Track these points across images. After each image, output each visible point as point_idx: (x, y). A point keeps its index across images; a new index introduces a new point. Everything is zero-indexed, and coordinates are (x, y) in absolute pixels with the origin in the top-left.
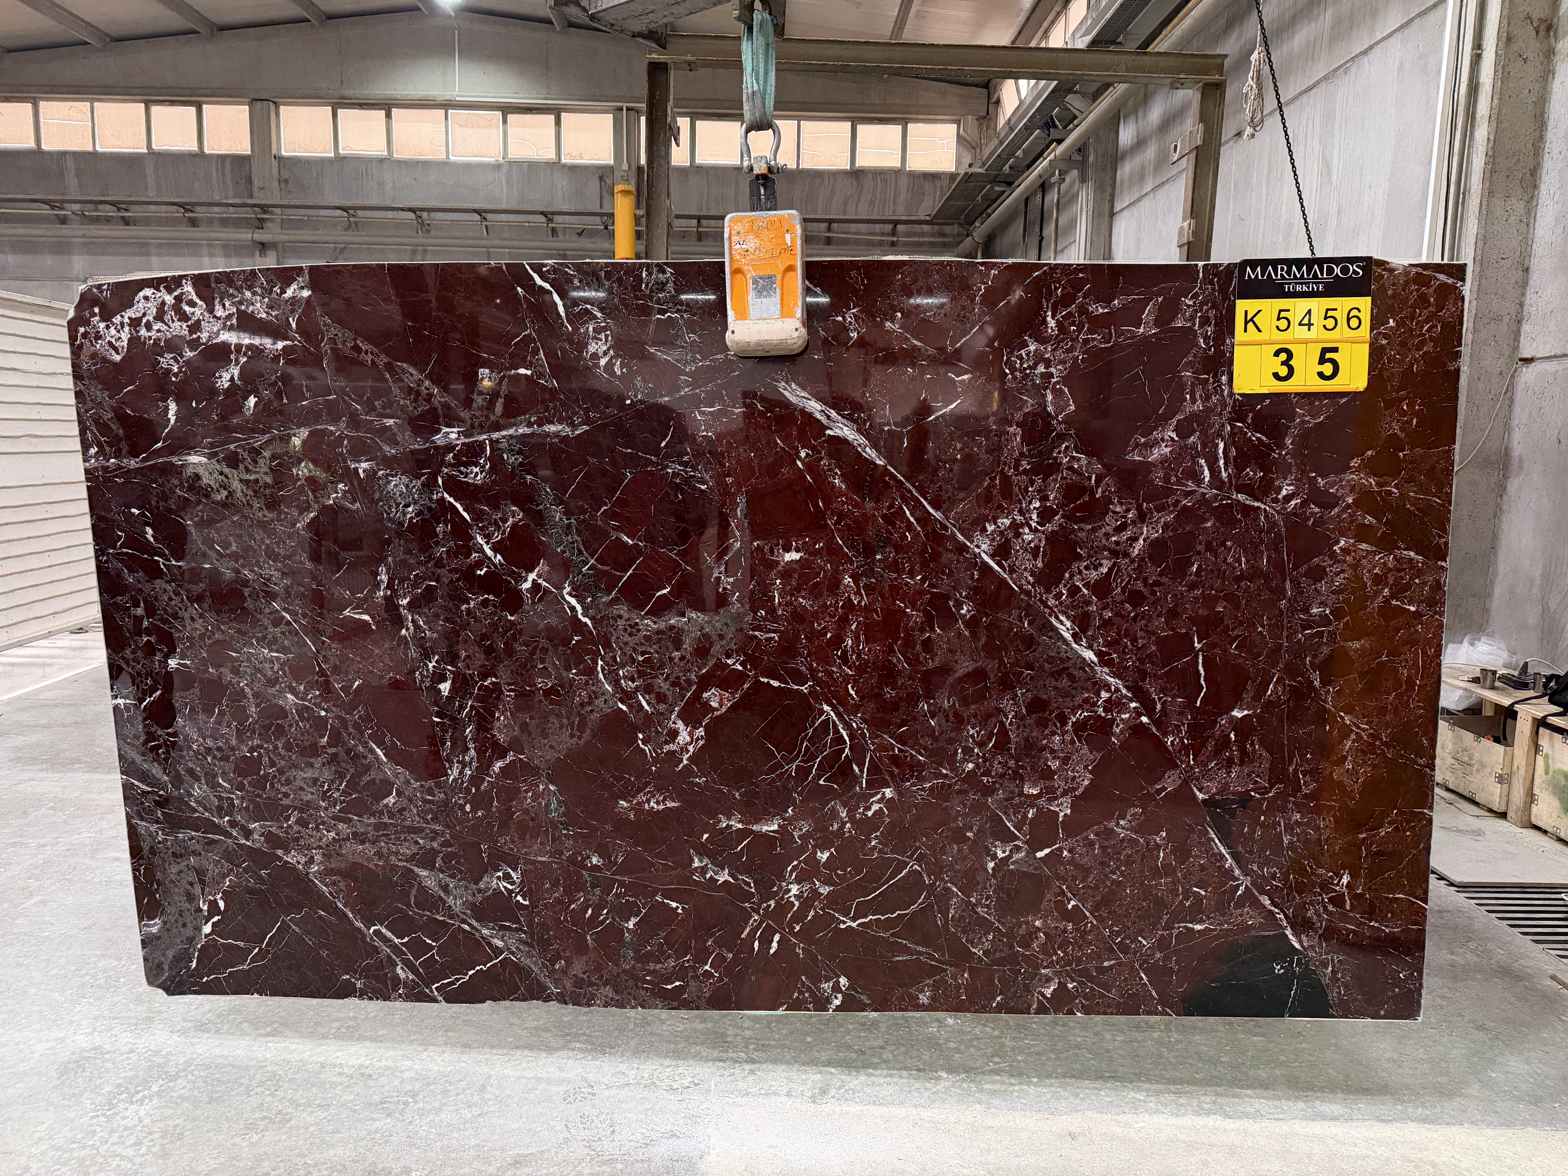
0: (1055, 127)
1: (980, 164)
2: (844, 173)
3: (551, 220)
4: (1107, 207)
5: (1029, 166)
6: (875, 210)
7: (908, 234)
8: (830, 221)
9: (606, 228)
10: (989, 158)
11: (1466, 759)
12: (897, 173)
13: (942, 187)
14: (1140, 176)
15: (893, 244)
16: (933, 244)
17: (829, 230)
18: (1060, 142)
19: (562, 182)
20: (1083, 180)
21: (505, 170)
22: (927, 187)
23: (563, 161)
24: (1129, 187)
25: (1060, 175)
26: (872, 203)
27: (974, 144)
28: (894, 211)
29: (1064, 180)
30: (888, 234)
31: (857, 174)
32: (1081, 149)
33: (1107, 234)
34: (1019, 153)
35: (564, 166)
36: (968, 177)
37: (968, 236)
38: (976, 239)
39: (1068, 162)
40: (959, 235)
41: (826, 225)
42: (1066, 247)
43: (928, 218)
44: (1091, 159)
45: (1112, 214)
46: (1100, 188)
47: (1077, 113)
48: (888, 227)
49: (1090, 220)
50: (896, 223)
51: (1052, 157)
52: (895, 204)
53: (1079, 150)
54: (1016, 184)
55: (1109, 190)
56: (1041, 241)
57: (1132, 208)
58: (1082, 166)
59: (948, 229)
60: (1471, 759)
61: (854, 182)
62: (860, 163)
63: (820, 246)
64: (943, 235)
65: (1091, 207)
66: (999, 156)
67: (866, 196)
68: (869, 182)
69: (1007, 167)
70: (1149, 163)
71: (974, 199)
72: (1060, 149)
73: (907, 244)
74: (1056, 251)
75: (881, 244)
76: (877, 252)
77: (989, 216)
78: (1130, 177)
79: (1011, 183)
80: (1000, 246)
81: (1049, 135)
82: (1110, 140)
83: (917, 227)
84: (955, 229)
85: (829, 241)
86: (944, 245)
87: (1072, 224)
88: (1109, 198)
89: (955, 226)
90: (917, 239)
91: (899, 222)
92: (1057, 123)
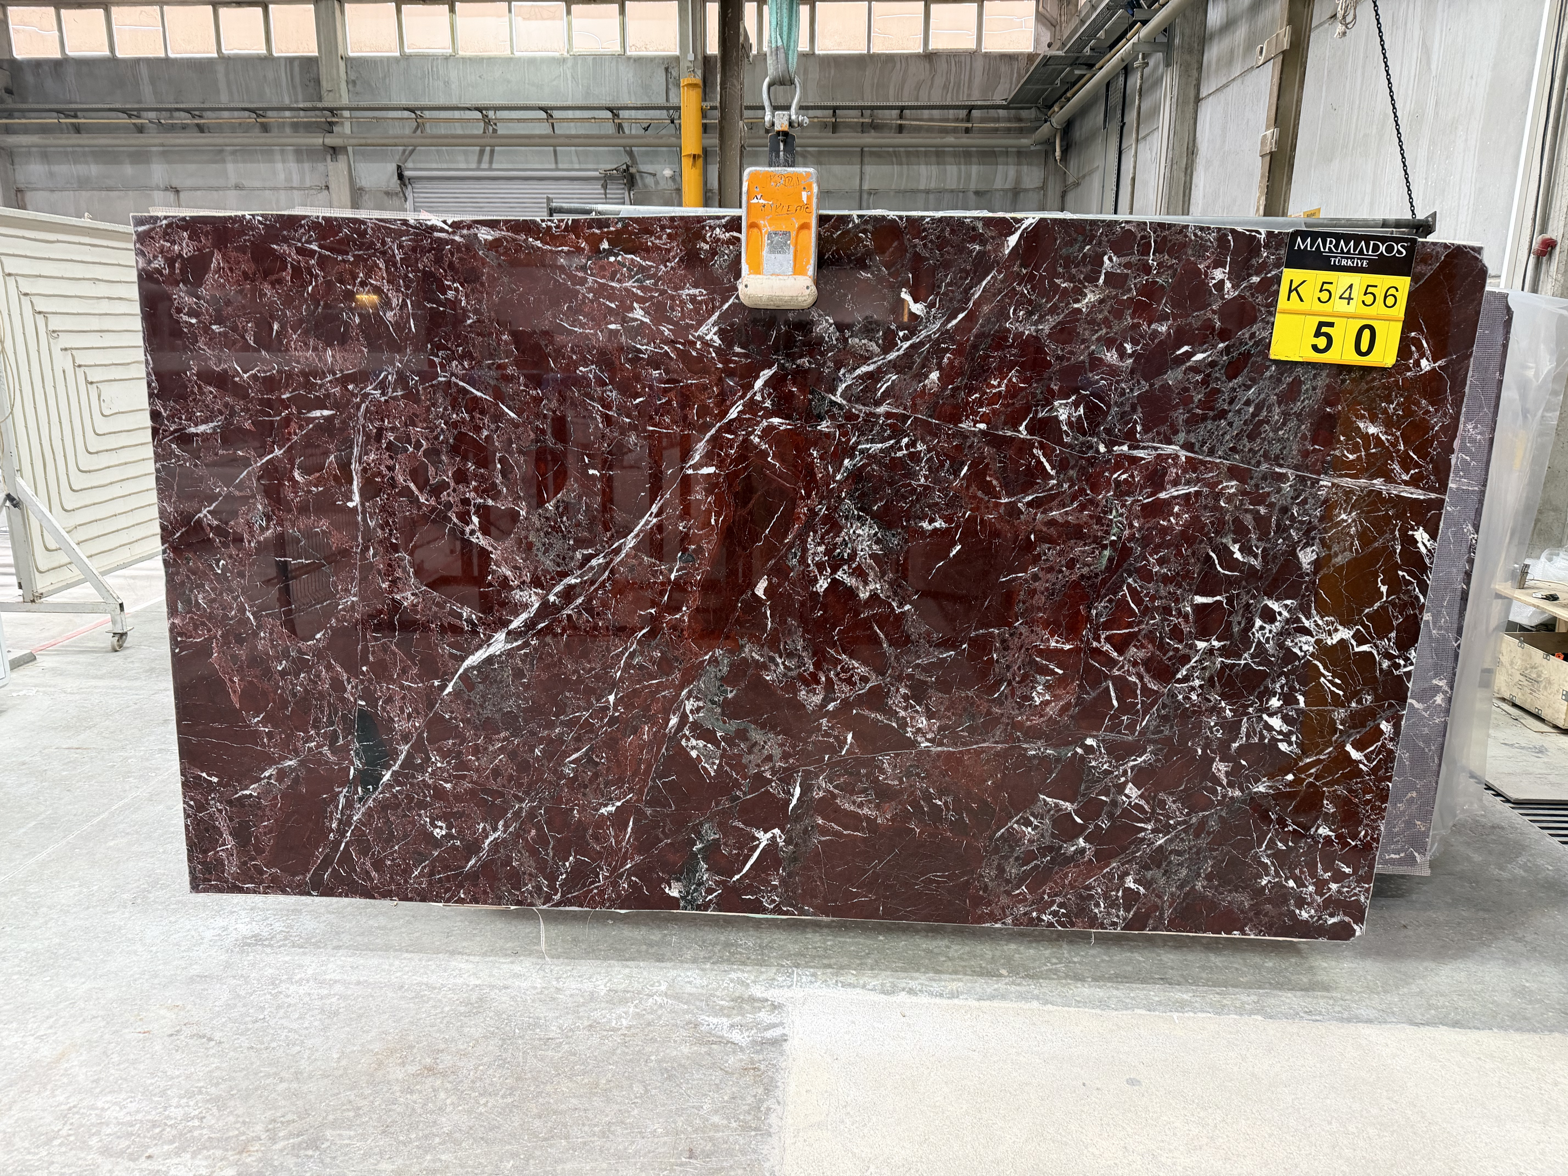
0: (1139, 6)
1: (1059, 44)
2: (917, 56)
3: (616, 116)
4: (1192, 92)
6: (949, 95)
7: (983, 120)
8: (902, 109)
9: (672, 122)
10: (1070, 37)
11: (1534, 676)
12: (972, 55)
13: (1019, 69)
14: (1229, 60)
15: (967, 131)
16: (1009, 130)
17: (901, 117)
18: (1144, 23)
19: (628, 74)
20: (1168, 64)
21: (570, 64)
22: (1004, 68)
23: (628, 53)
24: (1217, 70)
25: (1143, 58)
26: (945, 87)
27: (1054, 22)
28: (969, 95)
29: (1147, 64)
30: (962, 121)
31: (930, 57)
32: (1167, 30)
33: (1192, 122)
34: (1101, 34)
35: (629, 58)
36: (1047, 61)
37: (1046, 121)
38: (1055, 125)
39: (1153, 44)
40: (1037, 119)
41: (898, 112)
42: (1148, 135)
43: (1004, 103)
44: (1177, 41)
45: (1198, 100)
46: (1185, 72)
48: (963, 113)
49: (1174, 107)
50: (971, 108)
51: (1135, 39)
52: (969, 88)
53: (1165, 30)
54: (1097, 66)
55: (1195, 73)
56: (1122, 128)
57: (1218, 94)
58: (1167, 49)
59: (1024, 114)
60: (1539, 676)
61: (927, 66)
62: (933, 46)
63: (892, 135)
64: (1020, 120)
65: (1175, 92)
66: (1080, 37)
67: (939, 81)
68: (942, 66)
69: (1088, 49)
70: (1239, 45)
71: (1052, 83)
72: (1145, 31)
73: (982, 131)
74: (1137, 140)
75: (955, 130)
76: (950, 139)
77: (1069, 100)
78: (1218, 60)
79: (1093, 66)
80: (1080, 132)
81: (1133, 15)
82: (1199, 20)
83: (992, 113)
84: (1031, 114)
85: (900, 129)
86: (1021, 130)
87: (1155, 111)
88: (1194, 82)
89: (1033, 110)
90: (992, 125)
91: (973, 107)
92: (1142, 1)
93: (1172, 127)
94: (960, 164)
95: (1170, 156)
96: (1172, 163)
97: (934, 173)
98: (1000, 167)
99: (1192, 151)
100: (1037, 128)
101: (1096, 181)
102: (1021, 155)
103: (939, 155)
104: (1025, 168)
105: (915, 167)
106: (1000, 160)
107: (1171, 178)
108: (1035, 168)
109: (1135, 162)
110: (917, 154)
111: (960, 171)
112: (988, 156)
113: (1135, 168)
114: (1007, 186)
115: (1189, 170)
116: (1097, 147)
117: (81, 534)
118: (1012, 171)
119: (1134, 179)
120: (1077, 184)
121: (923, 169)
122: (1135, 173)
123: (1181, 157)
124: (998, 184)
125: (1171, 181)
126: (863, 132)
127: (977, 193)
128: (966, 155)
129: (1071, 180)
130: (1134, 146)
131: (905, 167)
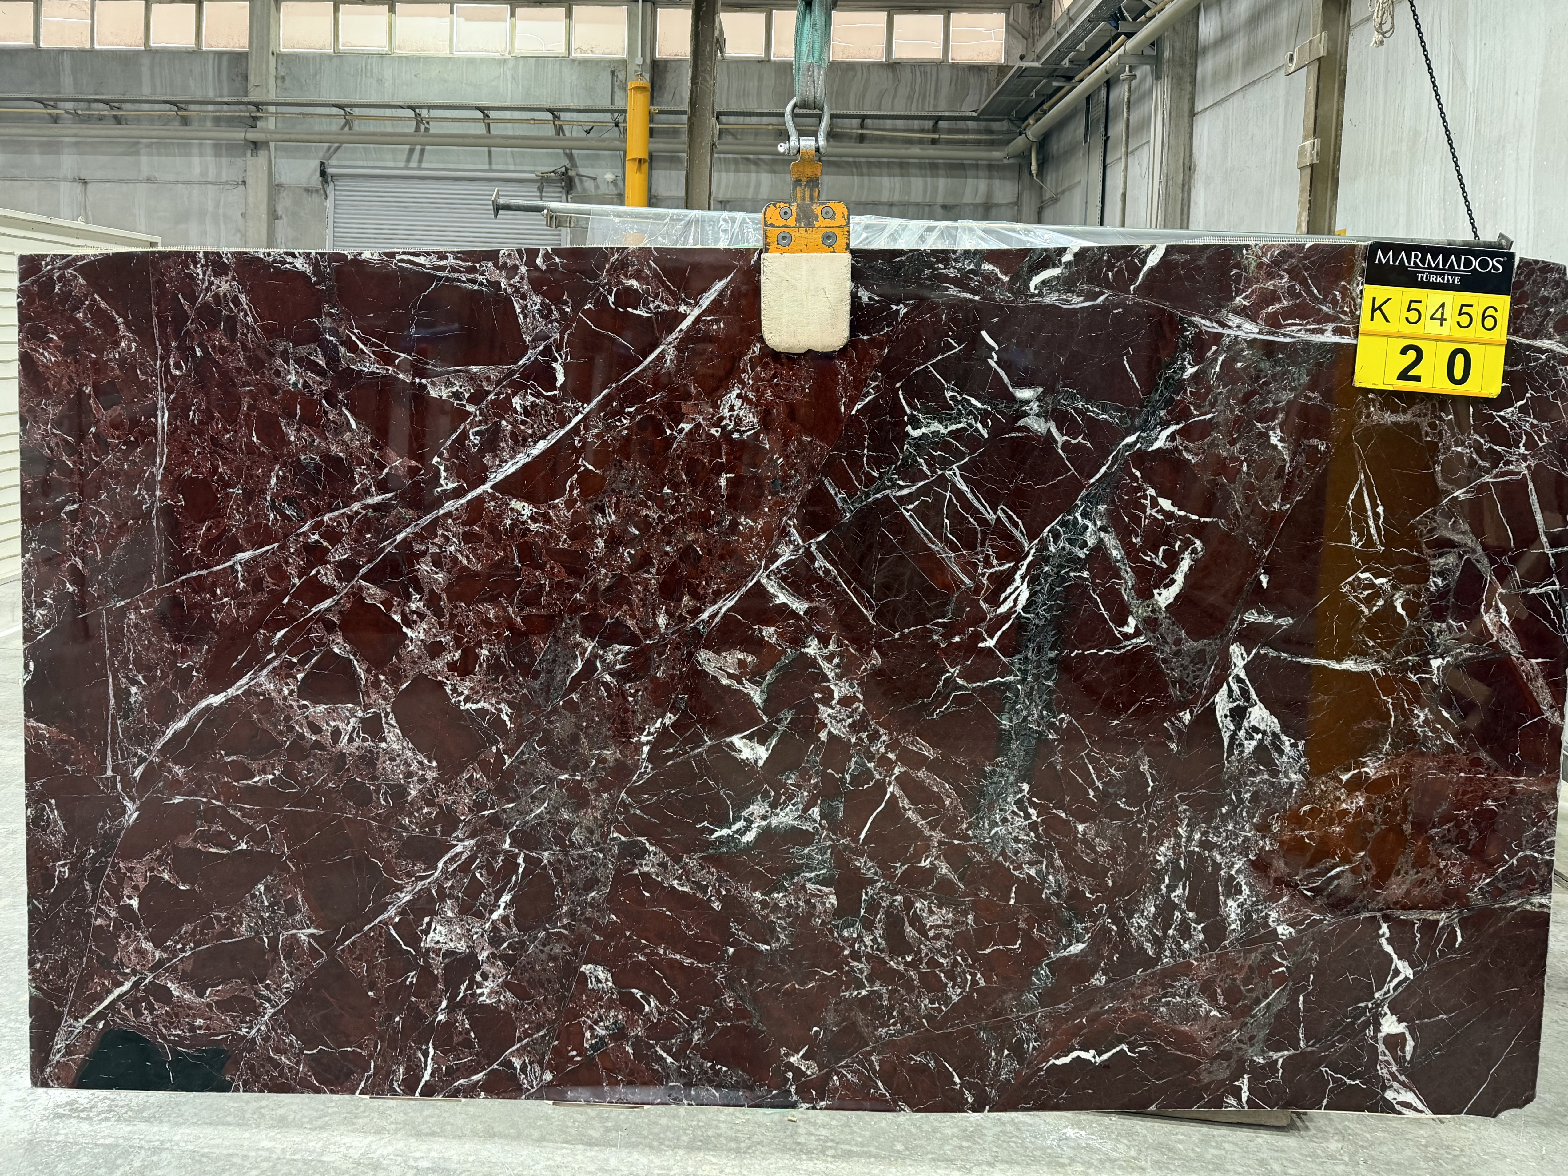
0: (1124, 19)
1: (1034, 57)
2: (879, 65)
3: (557, 118)
4: (1186, 107)
5: (1092, 60)
6: (914, 105)
7: (950, 131)
8: (863, 118)
9: (617, 125)
10: (1046, 49)
12: (939, 65)
13: (988, 80)
14: (1226, 74)
15: (934, 142)
16: (978, 142)
17: (862, 126)
18: (1129, 35)
19: (571, 77)
20: (1158, 77)
21: (511, 65)
22: (972, 80)
23: (573, 56)
24: (1213, 84)
25: (1130, 71)
26: (910, 98)
27: (1024, 34)
28: (935, 106)
29: (1135, 76)
30: (928, 131)
31: (893, 66)
32: (1156, 43)
33: (1187, 138)
34: (1081, 46)
35: (574, 61)
36: (1021, 73)
37: (1020, 134)
38: (1031, 138)
39: (1140, 56)
40: (1009, 132)
41: (859, 121)
42: (1135, 150)
43: (974, 114)
44: (1167, 54)
45: (1193, 114)
46: (1178, 85)
47: (1149, 4)
48: (929, 124)
49: (1167, 121)
50: (938, 119)
51: (1121, 51)
52: (936, 98)
53: (1153, 44)
54: (1077, 78)
55: (1188, 87)
56: (1106, 142)
57: (1216, 108)
58: (1156, 61)
59: (996, 126)
61: (891, 75)
62: (897, 54)
63: (852, 144)
64: (991, 132)
65: (1167, 106)
66: (1058, 49)
67: (903, 91)
68: (906, 75)
69: (1066, 61)
70: (1237, 60)
71: (1027, 95)
72: (1131, 43)
73: (949, 142)
74: (1127, 154)
75: (921, 141)
76: (916, 150)
77: (1045, 113)
78: (1211, 76)
79: (1072, 78)
80: (1056, 146)
81: (1117, 28)
82: (1190, 32)
83: (961, 124)
84: (1003, 126)
85: (862, 138)
86: (992, 143)
87: (1145, 124)
88: (1188, 97)
89: (1005, 123)
90: (961, 137)
91: (940, 118)
92: (1126, 14)
93: (1166, 140)
94: (925, 176)
95: (1164, 171)
96: (1167, 179)
97: (898, 185)
98: (969, 181)
99: (1188, 167)
100: (1009, 142)
101: (1077, 198)
102: (993, 168)
103: (903, 167)
104: (997, 182)
105: (877, 179)
106: (970, 173)
107: (1167, 194)
108: (1007, 182)
109: (1126, 177)
110: (879, 165)
111: (926, 183)
112: (957, 168)
113: (1125, 183)
114: (978, 200)
115: (1186, 188)
116: (1078, 162)
118: (982, 185)
119: (1124, 195)
120: (1055, 200)
121: (886, 181)
122: (1125, 189)
123: (1177, 171)
124: (968, 198)
125: (1167, 198)
127: (944, 208)
128: (932, 167)
129: (1048, 195)
130: (1123, 160)
131: (866, 178)
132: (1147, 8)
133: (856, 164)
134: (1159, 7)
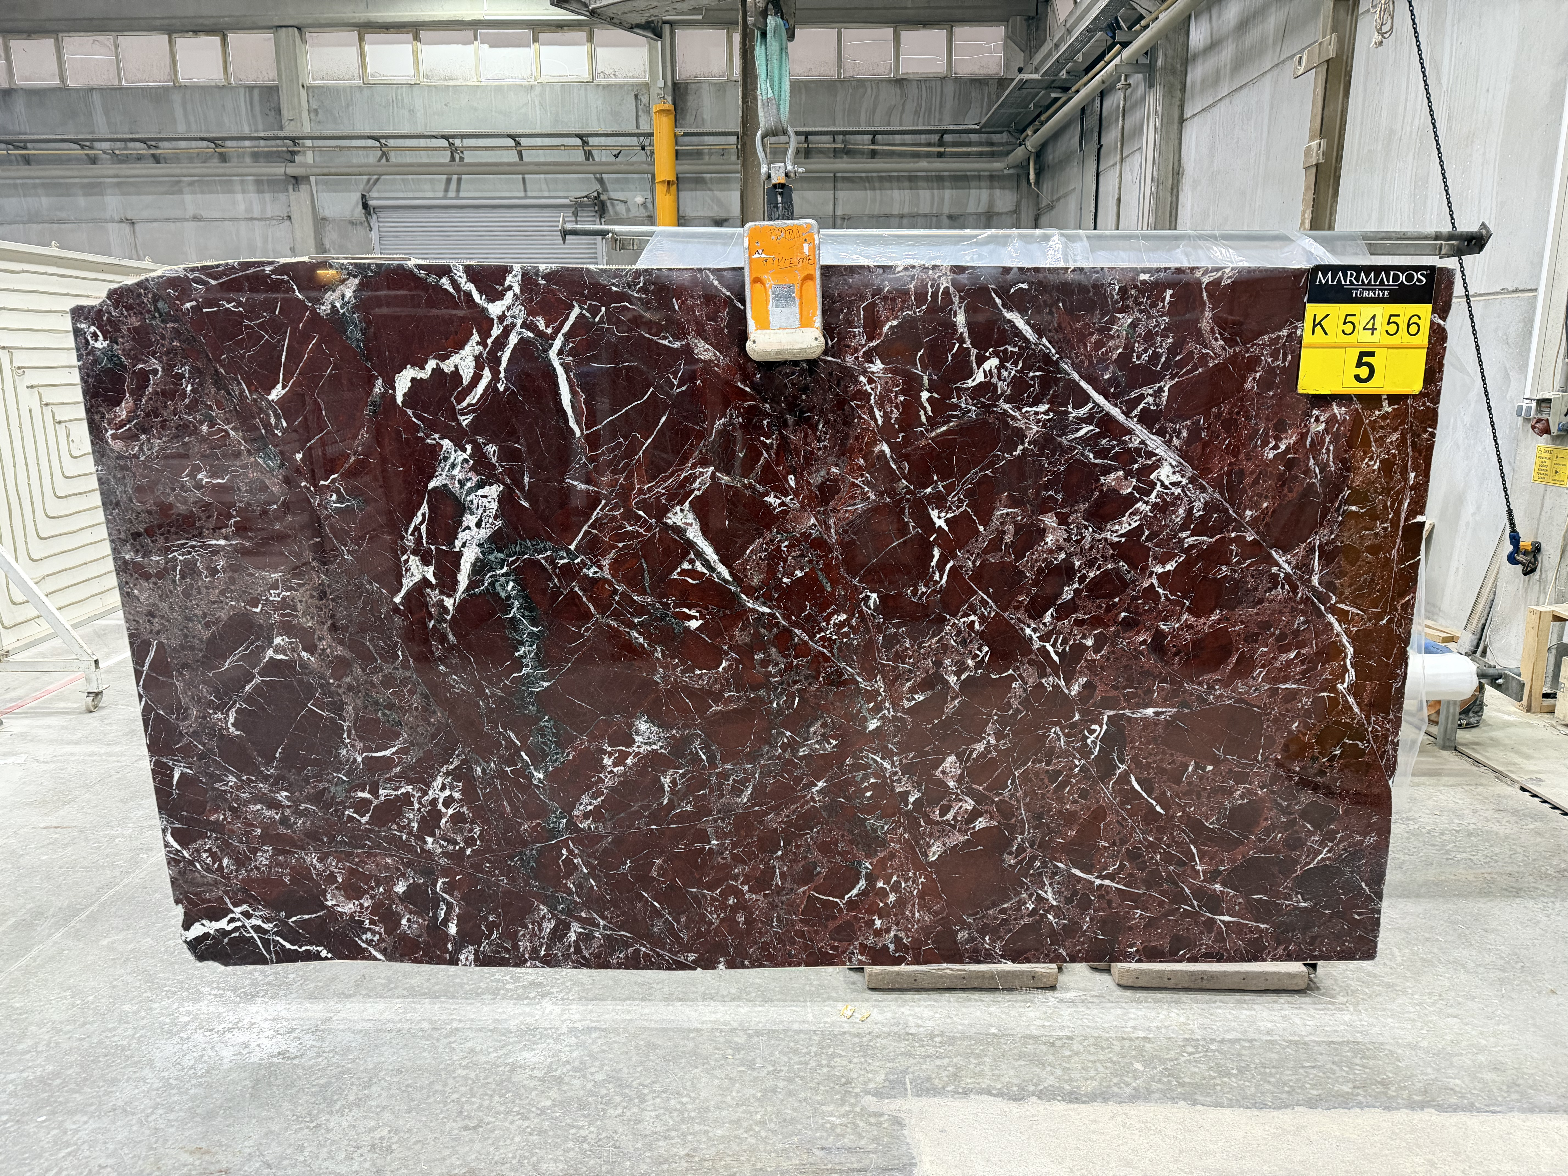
0: (1120, 28)
1: (1034, 70)
2: (888, 81)
3: (585, 143)
4: (1176, 114)
5: (1087, 70)
6: (921, 120)
7: (955, 144)
8: (874, 134)
9: (643, 149)
12: (943, 79)
13: (989, 94)
14: (1215, 80)
15: (940, 155)
16: (981, 154)
17: (873, 142)
18: (1125, 45)
19: (596, 101)
20: (1151, 86)
21: (538, 90)
22: (974, 94)
23: (598, 80)
24: (1202, 91)
25: (1126, 80)
26: (917, 113)
27: (1023, 47)
28: (940, 120)
29: (1130, 84)
30: (934, 145)
31: (900, 82)
32: (1149, 52)
33: (1177, 142)
34: (1079, 58)
35: (598, 85)
36: (1023, 84)
37: (1020, 145)
38: (1029, 148)
39: (1135, 65)
40: (1008, 143)
41: (870, 137)
42: (1128, 156)
43: (977, 127)
44: (1160, 62)
45: (1182, 120)
46: (1169, 92)
47: (1143, 12)
48: (935, 138)
49: (1159, 126)
50: (944, 133)
51: (1117, 60)
52: (941, 113)
53: (1147, 53)
54: (1073, 89)
55: (1179, 94)
56: (1100, 151)
57: (1204, 114)
58: (1150, 70)
59: (996, 138)
61: (898, 91)
62: (904, 70)
63: (864, 160)
64: (992, 144)
65: (1159, 113)
66: (1057, 60)
67: (911, 106)
68: (913, 91)
69: (1064, 72)
70: (1225, 66)
71: (1027, 107)
72: (1127, 53)
73: (954, 155)
74: (1122, 160)
75: (928, 155)
76: (923, 164)
77: (1042, 124)
78: (1203, 81)
79: (1069, 88)
80: (1053, 156)
81: (1114, 37)
82: (1181, 41)
83: (964, 137)
84: (1004, 137)
85: (873, 154)
86: (992, 154)
87: (1138, 130)
88: (1178, 103)
89: (1005, 135)
90: (964, 149)
91: (946, 132)
92: (1122, 23)
93: (1157, 147)
94: (932, 188)
95: (1156, 176)
96: (1158, 184)
97: (907, 198)
98: (973, 191)
99: (1177, 173)
100: (1008, 153)
101: (1072, 203)
102: (993, 179)
103: (912, 180)
104: (998, 192)
105: (889, 192)
106: (973, 184)
107: (1158, 198)
108: (1007, 192)
109: (1120, 183)
110: (890, 179)
111: (933, 195)
112: (961, 180)
113: (1120, 188)
114: (980, 210)
115: (1175, 190)
116: (1074, 169)
117: (51, 585)
118: (985, 194)
119: (1119, 200)
120: (1051, 207)
121: (896, 194)
122: (1120, 194)
123: (1166, 177)
124: (971, 208)
125: (1157, 202)
126: (835, 157)
127: (950, 217)
128: (938, 180)
129: (1044, 203)
130: (1118, 166)
131: (878, 192)
132: (1142, 17)
133: (869, 179)
134: (1153, 16)
